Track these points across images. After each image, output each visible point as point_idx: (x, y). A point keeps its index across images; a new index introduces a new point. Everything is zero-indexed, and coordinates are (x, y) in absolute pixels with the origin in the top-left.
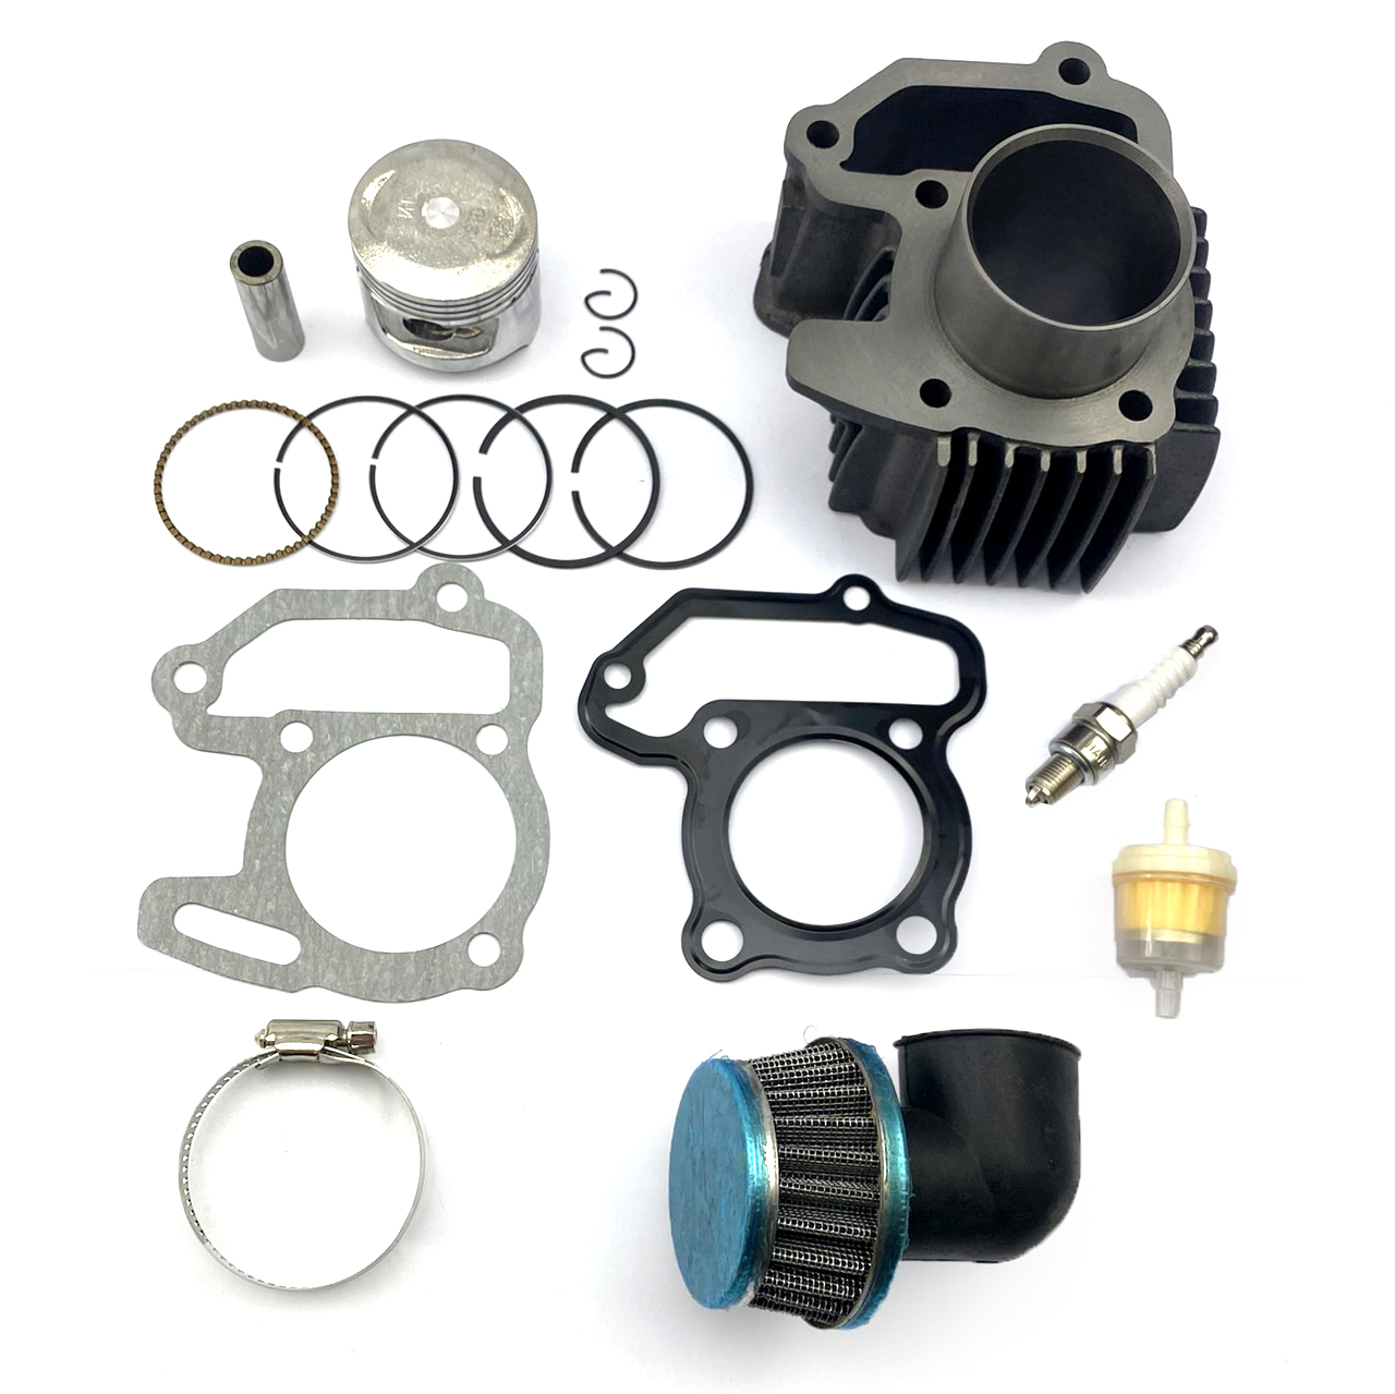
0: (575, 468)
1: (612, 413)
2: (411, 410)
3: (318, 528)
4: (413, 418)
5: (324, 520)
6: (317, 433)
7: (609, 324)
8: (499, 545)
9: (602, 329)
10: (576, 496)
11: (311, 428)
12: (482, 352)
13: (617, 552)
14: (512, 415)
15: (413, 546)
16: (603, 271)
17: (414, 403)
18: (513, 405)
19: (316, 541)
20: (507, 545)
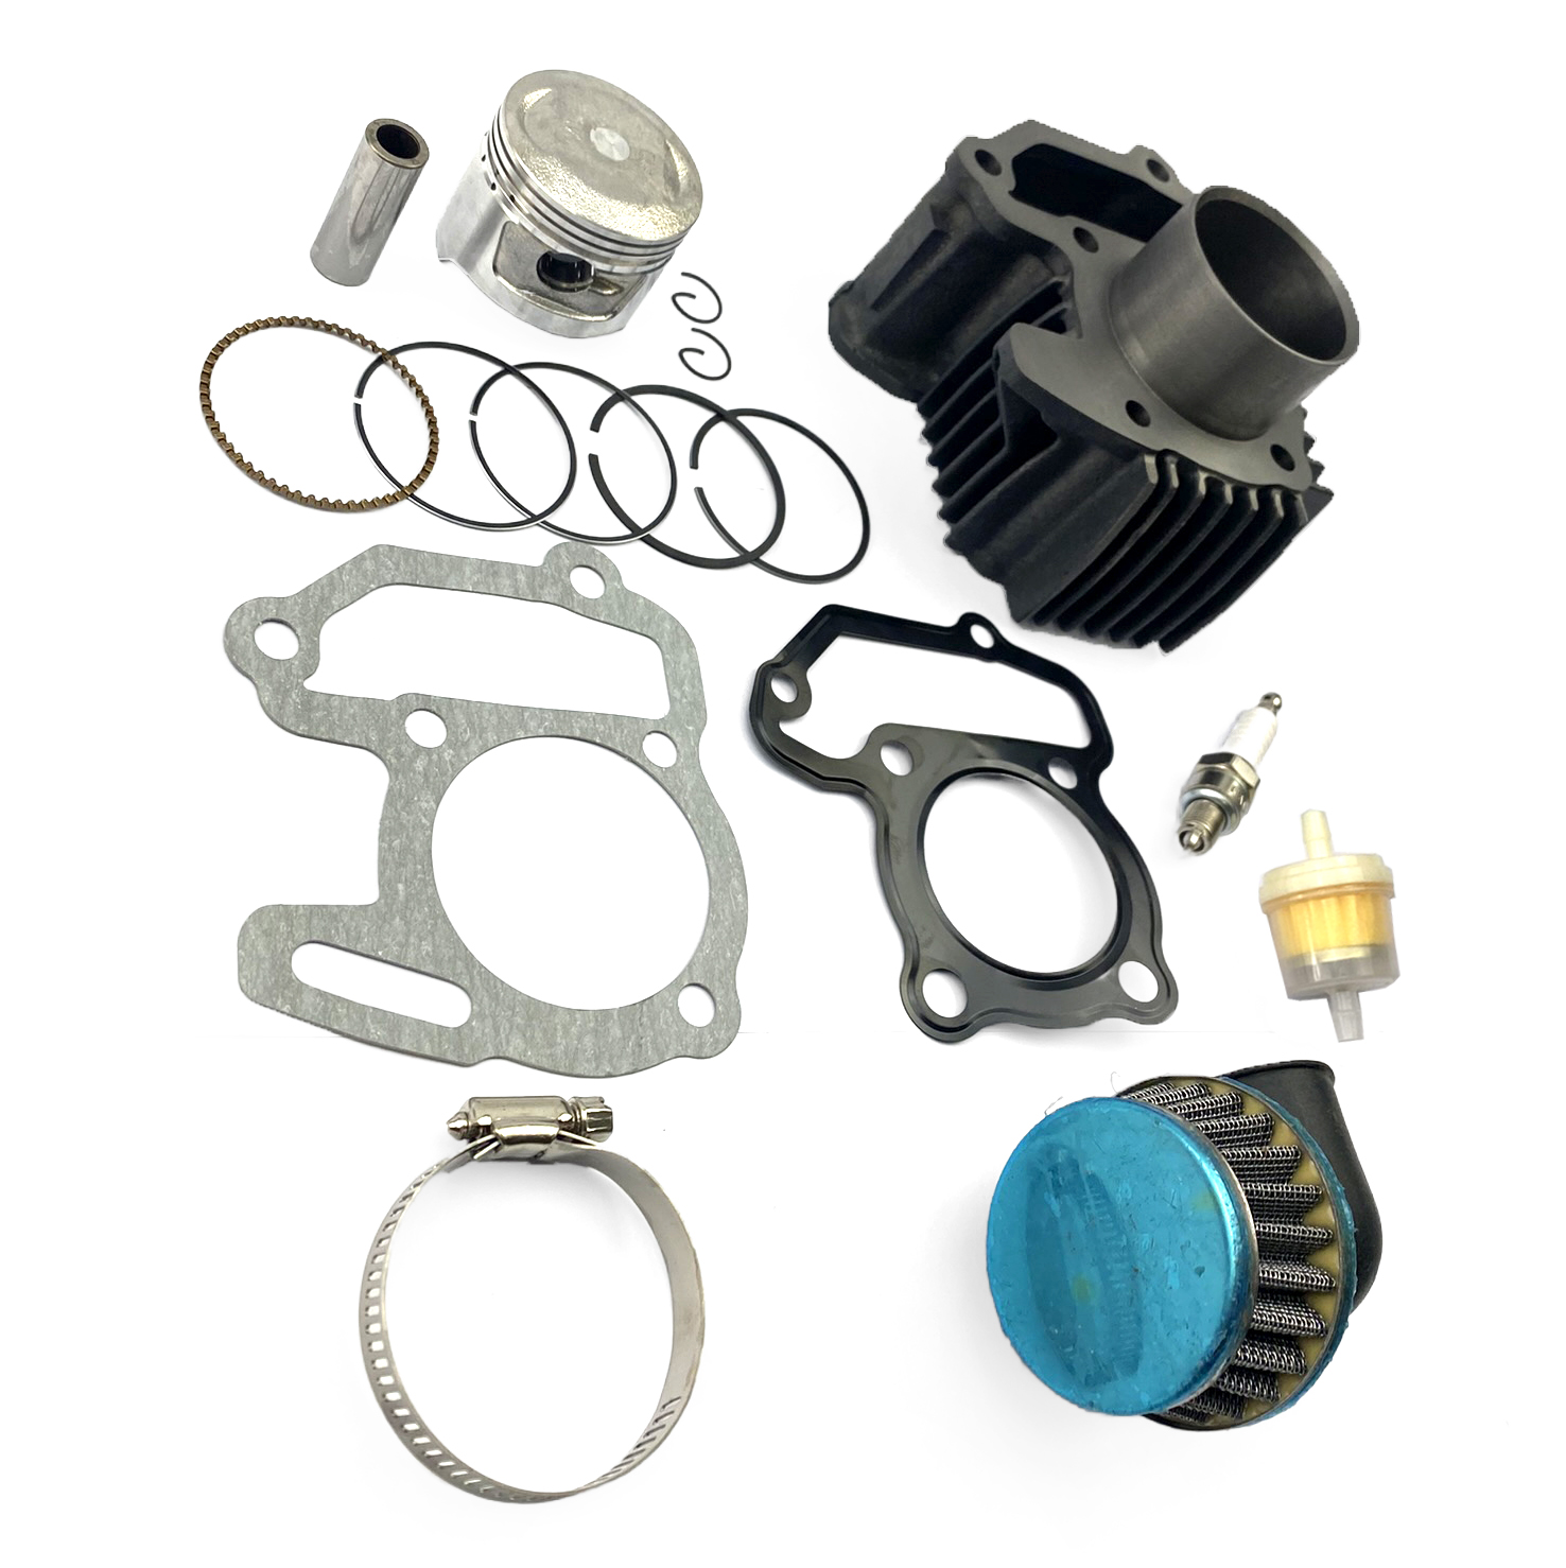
0: (694, 465)
1: (721, 415)
2: (508, 370)
3: (420, 480)
4: (509, 379)
5: (425, 472)
6: (404, 373)
7: (699, 325)
8: (628, 532)
9: (694, 330)
10: (700, 492)
11: (395, 365)
13: (753, 557)
14: (619, 396)
15: (533, 518)
16: (684, 274)
17: (512, 362)
18: (622, 387)
19: (416, 494)
20: (635, 531)
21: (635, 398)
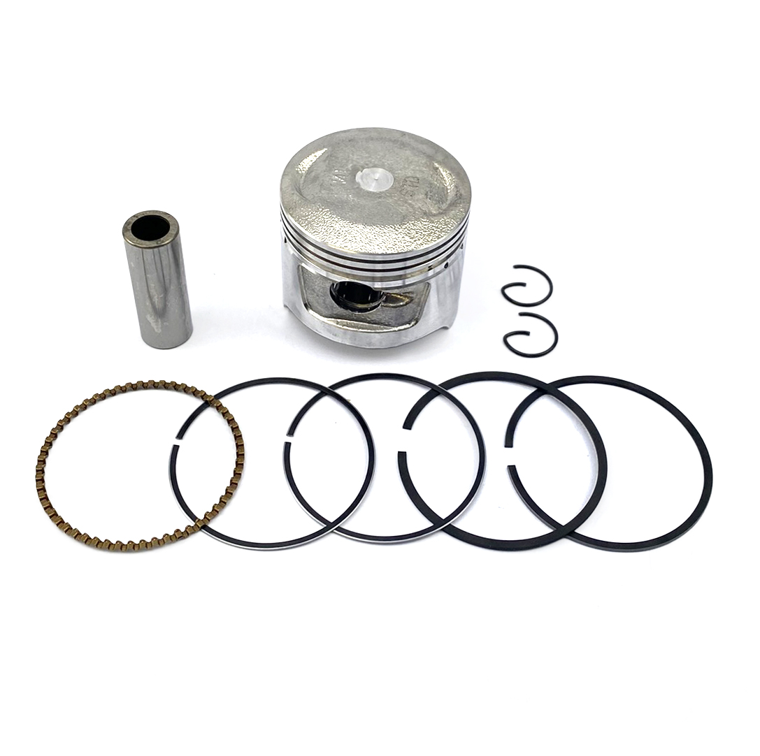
0: (509, 443)
1: (541, 389)
2: (324, 392)
3: (216, 511)
4: (327, 400)
5: (223, 502)
6: (225, 413)
7: (527, 310)
8: (429, 524)
9: (522, 314)
10: (512, 470)
11: (219, 407)
12: (408, 326)
13: (568, 531)
14: (435, 391)
15: (329, 527)
16: (516, 267)
17: (327, 384)
18: (437, 382)
19: (212, 525)
20: (440, 524)
21: (452, 391)
